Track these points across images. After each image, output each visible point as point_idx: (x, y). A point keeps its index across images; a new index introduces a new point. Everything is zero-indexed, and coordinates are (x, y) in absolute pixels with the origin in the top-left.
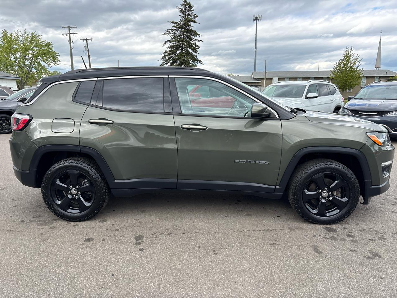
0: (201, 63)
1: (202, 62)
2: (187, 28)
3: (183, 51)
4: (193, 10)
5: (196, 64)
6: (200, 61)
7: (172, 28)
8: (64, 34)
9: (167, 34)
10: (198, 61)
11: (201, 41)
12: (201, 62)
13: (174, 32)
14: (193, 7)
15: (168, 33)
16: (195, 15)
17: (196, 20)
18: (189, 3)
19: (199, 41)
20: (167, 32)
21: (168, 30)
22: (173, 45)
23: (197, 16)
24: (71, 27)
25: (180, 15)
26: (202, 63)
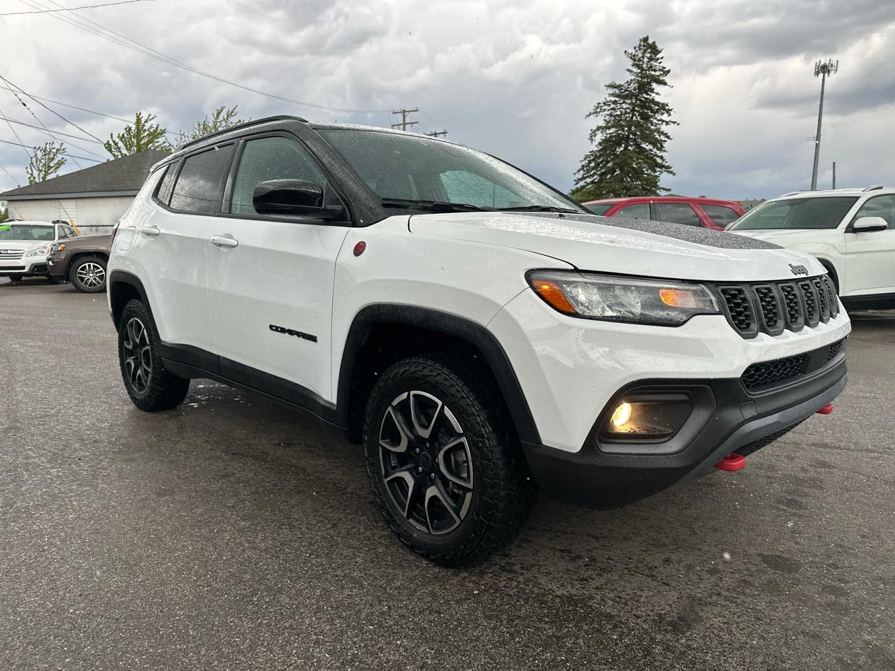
0: (668, 172)
1: (671, 170)
2: (643, 97)
3: (630, 148)
4: (662, 58)
5: (657, 174)
6: (668, 167)
7: (609, 99)
8: (394, 125)
9: (597, 112)
10: (662, 166)
11: (674, 122)
12: (670, 168)
13: (612, 106)
14: (660, 52)
15: (598, 110)
16: (665, 68)
17: (666, 79)
18: (654, 43)
19: (667, 123)
20: (597, 108)
21: (599, 103)
22: (609, 136)
23: (669, 71)
24: (408, 111)
25: (628, 70)
26: (671, 172)
